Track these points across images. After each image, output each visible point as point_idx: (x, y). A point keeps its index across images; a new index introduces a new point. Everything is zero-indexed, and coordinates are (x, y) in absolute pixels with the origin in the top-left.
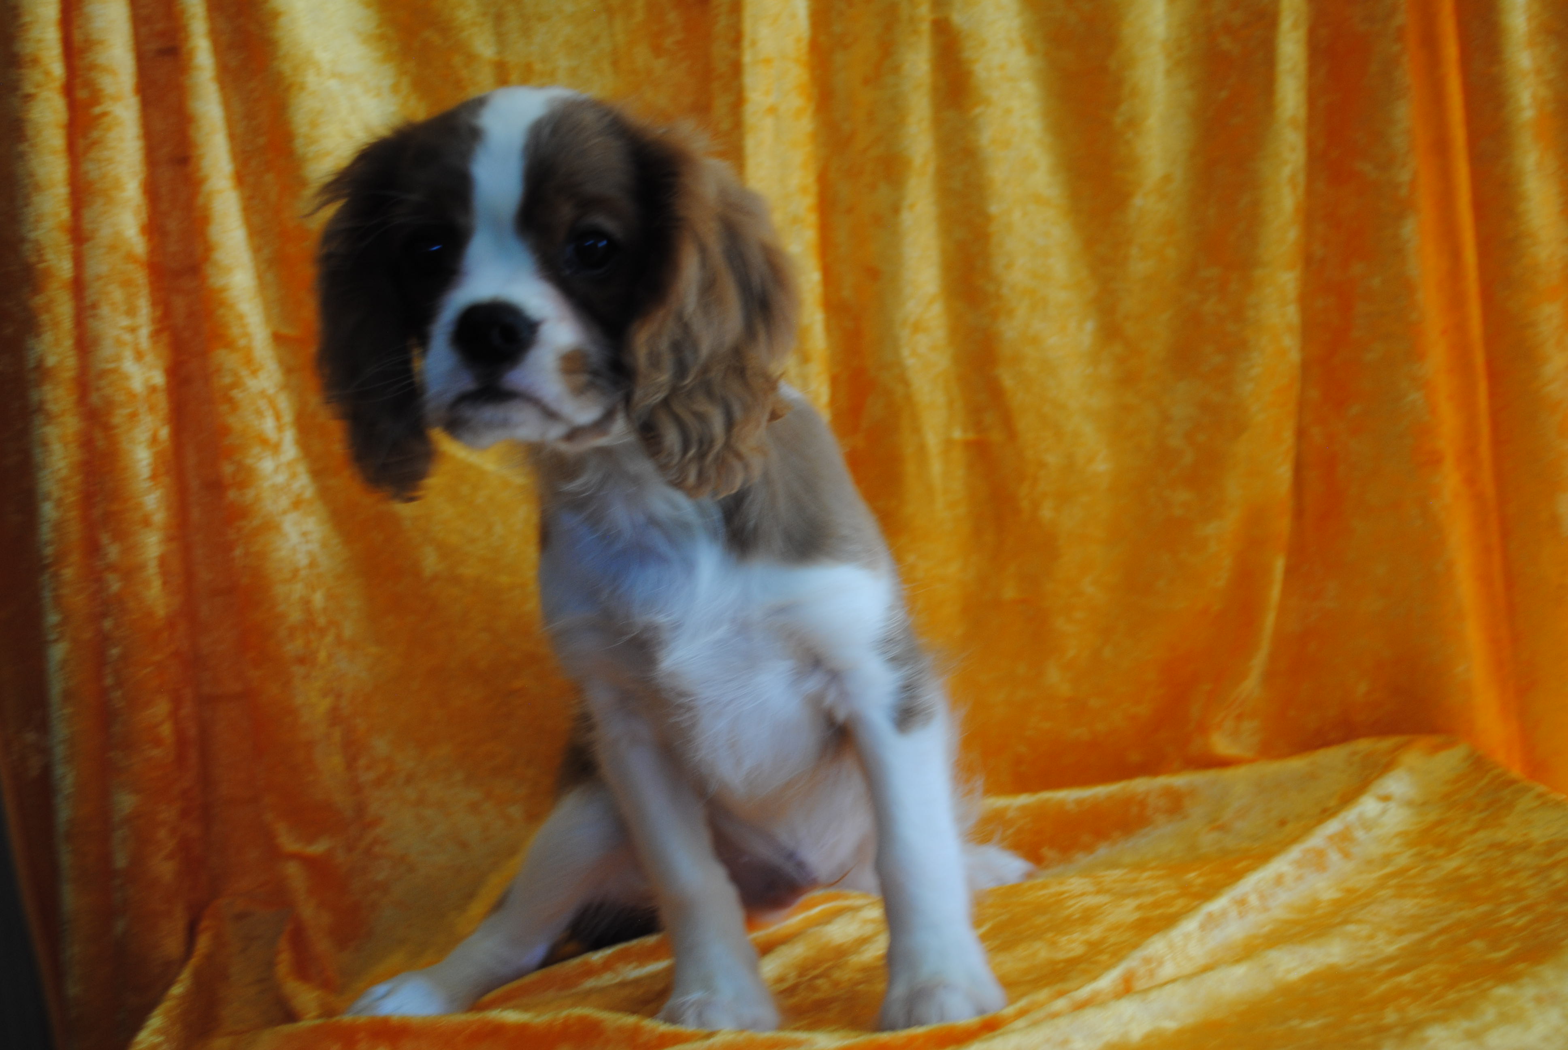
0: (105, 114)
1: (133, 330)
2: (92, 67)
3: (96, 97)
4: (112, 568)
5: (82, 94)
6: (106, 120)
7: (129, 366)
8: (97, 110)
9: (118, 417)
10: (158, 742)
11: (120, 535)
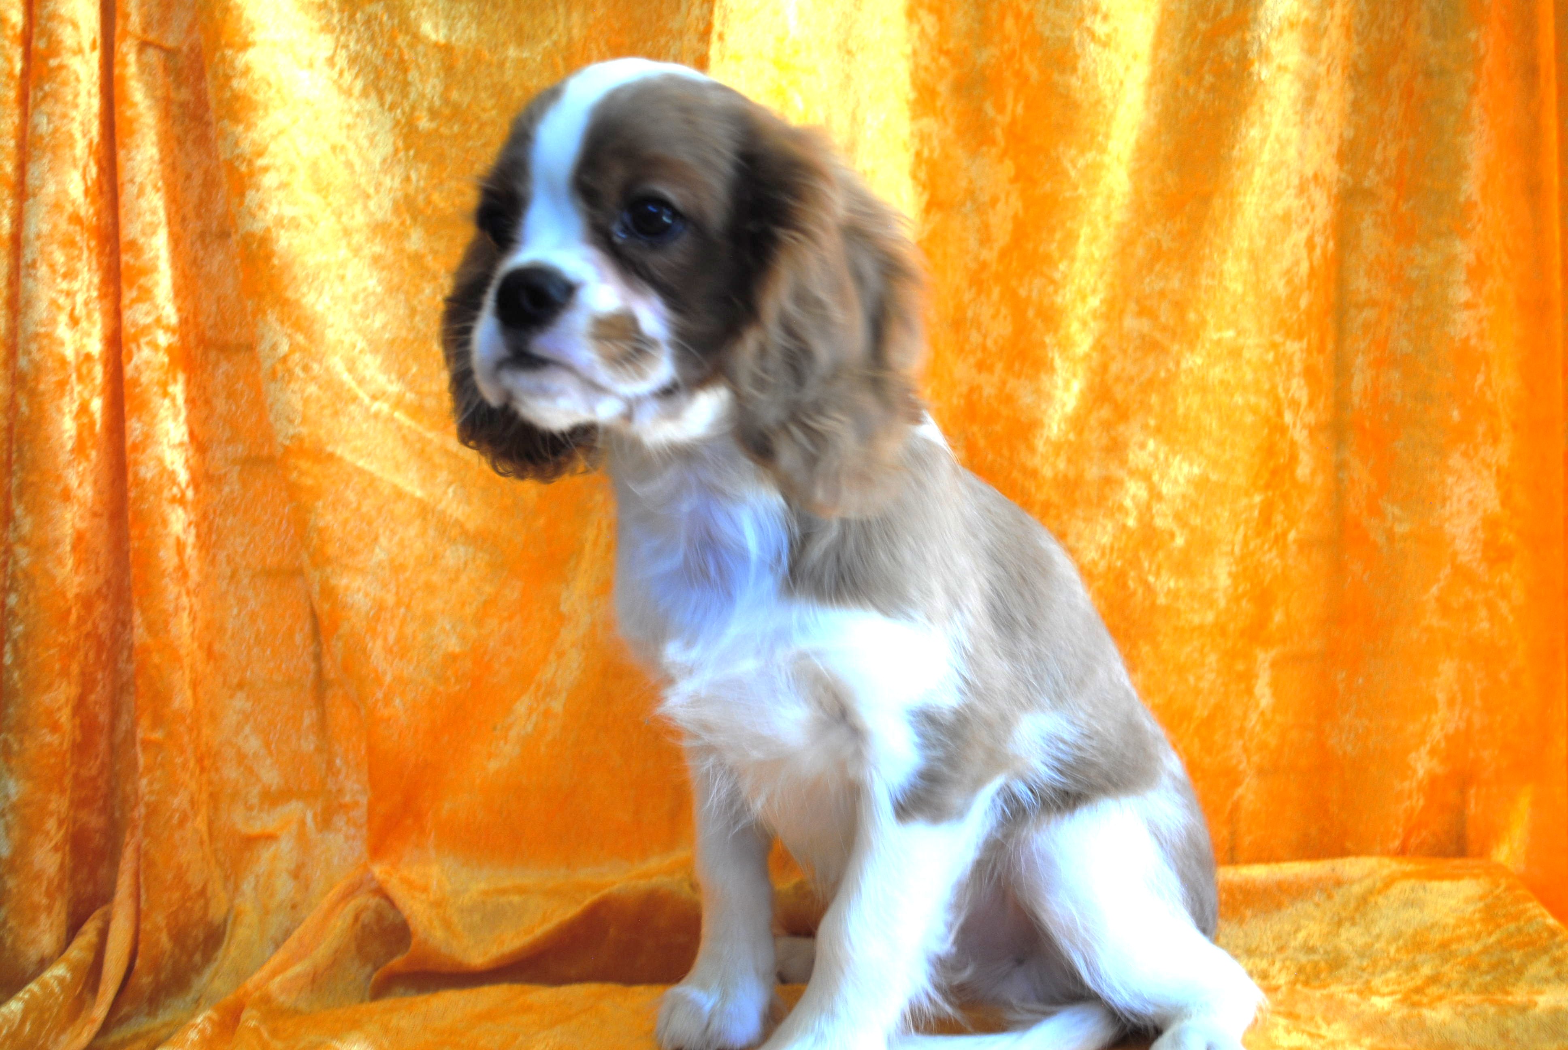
0: (61, 67)
1: (69, 294)
2: (52, 17)
3: (55, 47)
4: (24, 541)
5: (40, 44)
6: (64, 73)
7: (63, 331)
8: (53, 63)
9: (47, 383)
10: (55, 727)
11: (37, 508)
